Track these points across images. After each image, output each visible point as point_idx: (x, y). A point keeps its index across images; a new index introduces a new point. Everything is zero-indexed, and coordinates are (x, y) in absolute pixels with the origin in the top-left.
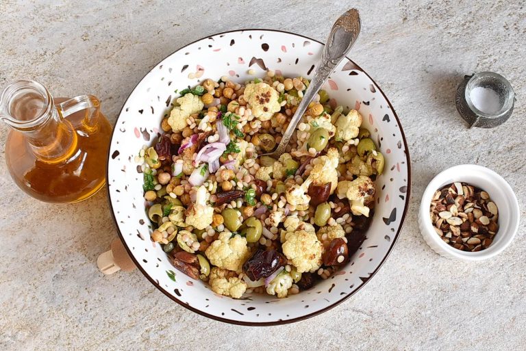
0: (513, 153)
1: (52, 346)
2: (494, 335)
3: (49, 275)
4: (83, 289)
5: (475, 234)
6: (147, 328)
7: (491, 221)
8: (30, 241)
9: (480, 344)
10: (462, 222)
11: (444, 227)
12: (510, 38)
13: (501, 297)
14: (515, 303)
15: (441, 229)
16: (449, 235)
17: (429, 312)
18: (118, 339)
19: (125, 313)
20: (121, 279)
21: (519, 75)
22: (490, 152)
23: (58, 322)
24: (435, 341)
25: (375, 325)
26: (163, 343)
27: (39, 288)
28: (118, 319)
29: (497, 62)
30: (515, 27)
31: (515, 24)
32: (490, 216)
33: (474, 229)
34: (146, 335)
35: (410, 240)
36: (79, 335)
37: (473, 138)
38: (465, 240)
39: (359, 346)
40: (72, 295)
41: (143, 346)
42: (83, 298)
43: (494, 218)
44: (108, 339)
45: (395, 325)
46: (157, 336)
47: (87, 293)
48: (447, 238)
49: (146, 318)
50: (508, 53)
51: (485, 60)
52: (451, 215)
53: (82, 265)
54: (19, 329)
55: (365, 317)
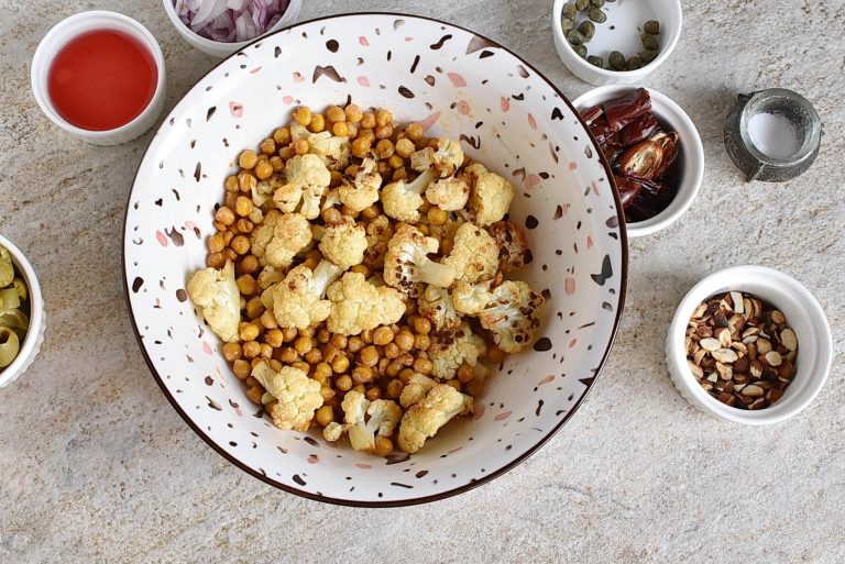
0: (818, 221)
1: (69, 557)
2: (788, 520)
3: (61, 441)
4: (117, 463)
5: (757, 379)
6: (224, 524)
7: (783, 360)
8: (27, 386)
9: (765, 536)
10: (736, 358)
11: (707, 363)
12: (812, 27)
13: (799, 459)
14: (822, 469)
15: (702, 365)
16: (713, 378)
17: (683, 486)
18: (178, 543)
19: (187, 501)
20: (178, 445)
21: (827, 89)
22: (780, 221)
23: (79, 519)
24: (693, 533)
25: (597, 509)
26: (252, 547)
27: (46, 461)
28: (176, 511)
29: (792, 69)
30: (821, 8)
31: (821, 4)
32: (784, 352)
33: (755, 372)
34: (223, 535)
35: (651, 369)
36: (114, 537)
37: (752, 198)
38: (738, 387)
39: (571, 545)
40: (99, 473)
41: (218, 553)
42: (118, 477)
43: (790, 356)
44: (160, 543)
45: (628, 509)
46: (240, 538)
47: (124, 470)
48: (709, 382)
49: (222, 508)
50: (809, 53)
51: (771, 66)
52: (720, 346)
53: (115, 423)
54: (15, 531)
55: (579, 496)
